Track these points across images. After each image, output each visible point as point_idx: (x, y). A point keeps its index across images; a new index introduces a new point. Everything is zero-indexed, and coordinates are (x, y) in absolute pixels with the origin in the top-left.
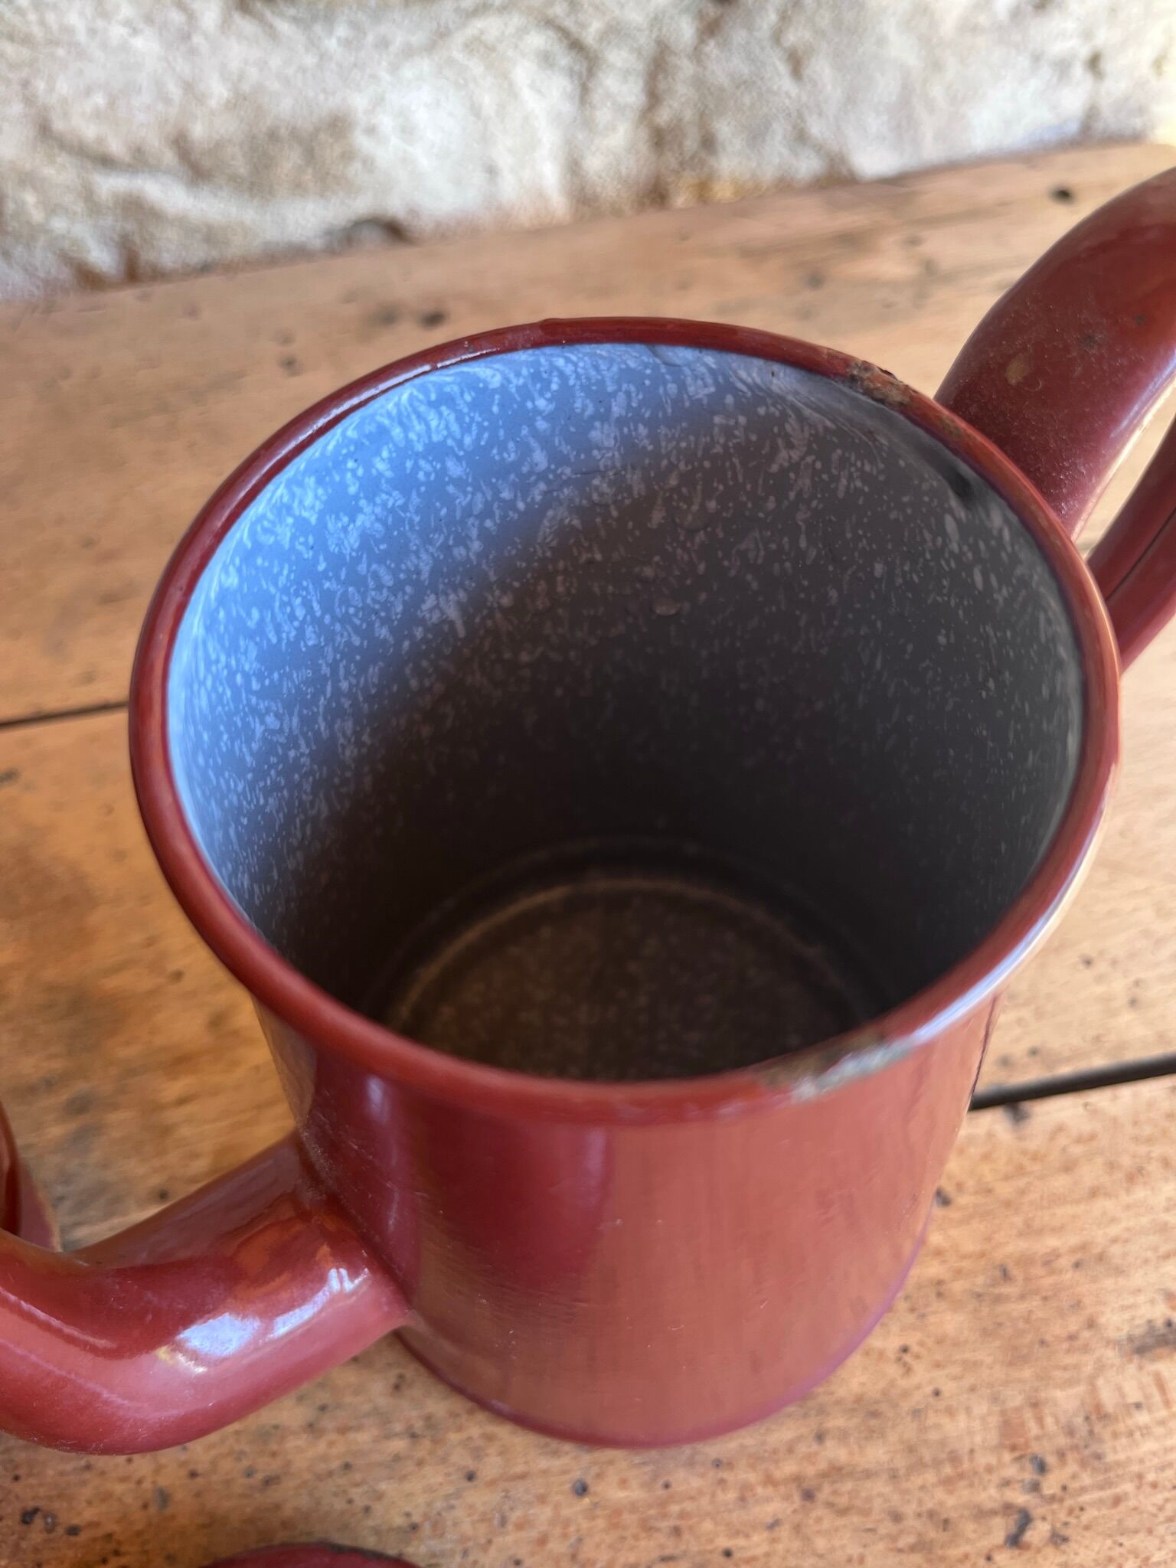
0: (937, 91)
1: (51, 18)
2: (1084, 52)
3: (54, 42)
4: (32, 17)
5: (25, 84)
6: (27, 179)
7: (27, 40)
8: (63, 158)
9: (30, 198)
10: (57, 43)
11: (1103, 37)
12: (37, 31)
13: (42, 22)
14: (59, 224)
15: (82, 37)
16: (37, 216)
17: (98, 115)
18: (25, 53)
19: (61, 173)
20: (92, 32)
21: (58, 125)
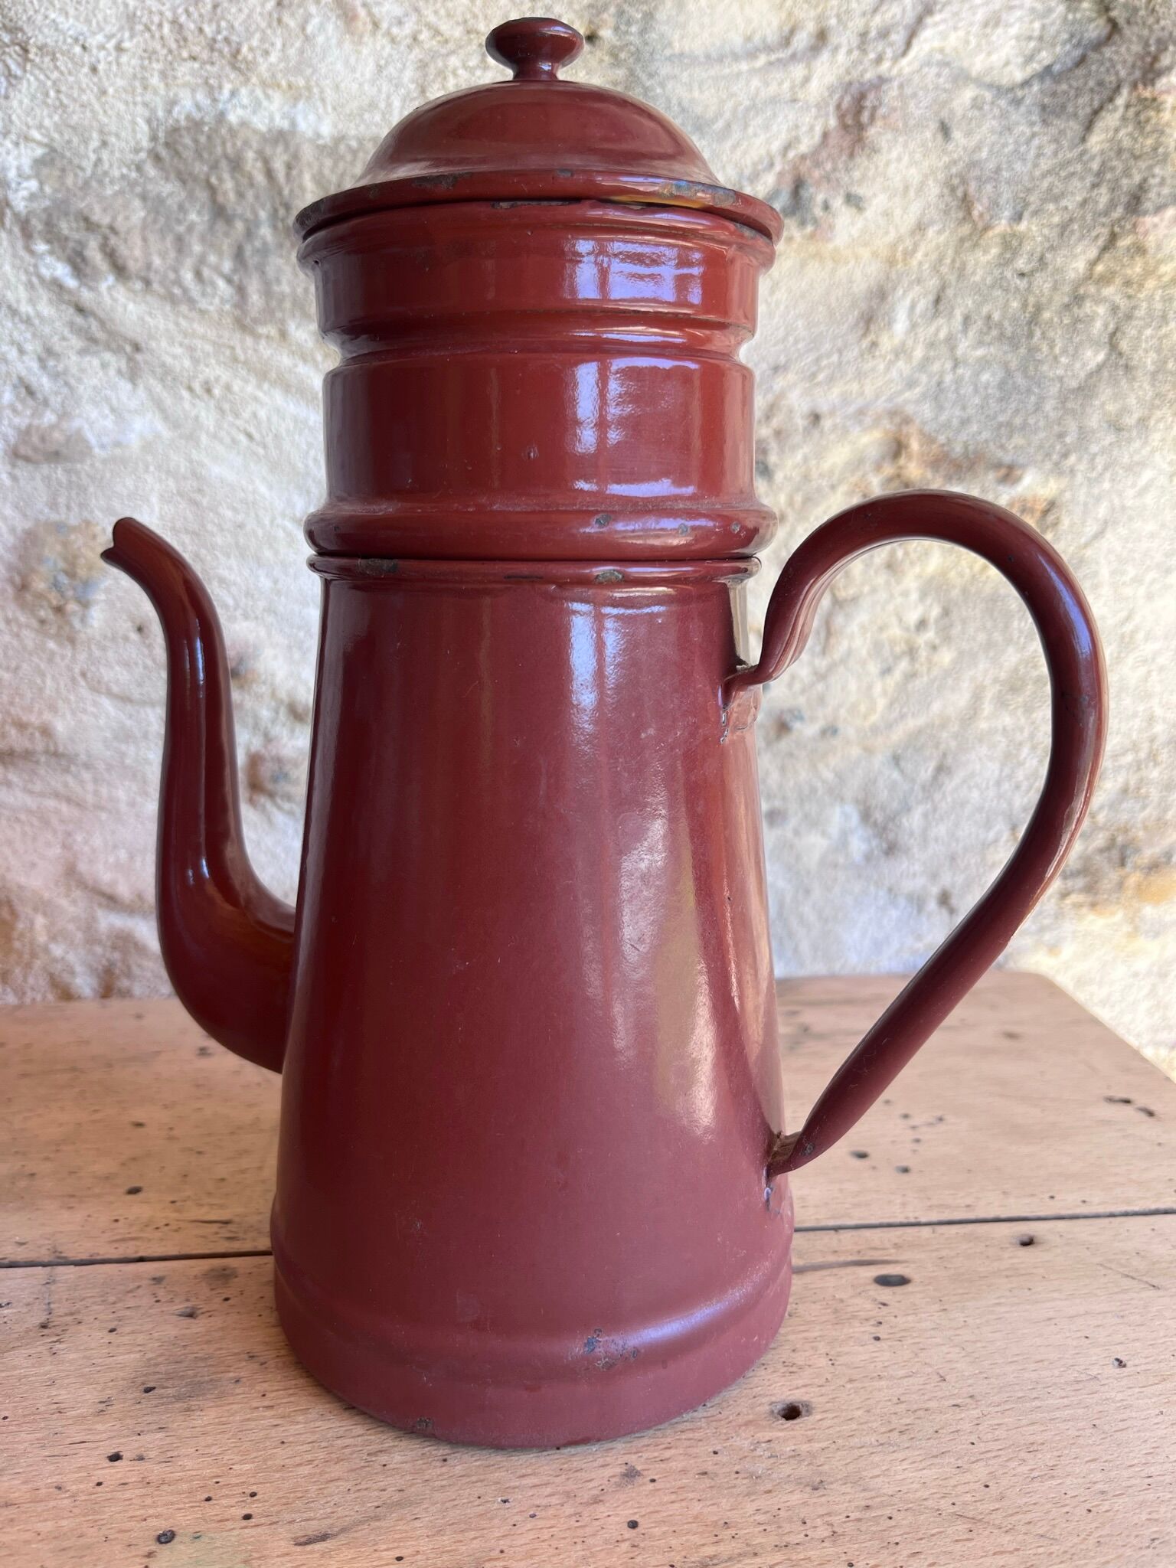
0: (806, 909)
1: (104, 791)
2: (935, 890)
3: (99, 807)
4: (90, 787)
5: (69, 834)
6: (44, 906)
7: (80, 805)
8: (77, 893)
9: (40, 921)
10: (102, 808)
11: (946, 879)
12: (90, 798)
13: (96, 793)
14: (57, 950)
15: (123, 807)
16: (42, 938)
17: (118, 866)
18: (76, 812)
19: (71, 907)
20: (132, 804)
21: (82, 867)
